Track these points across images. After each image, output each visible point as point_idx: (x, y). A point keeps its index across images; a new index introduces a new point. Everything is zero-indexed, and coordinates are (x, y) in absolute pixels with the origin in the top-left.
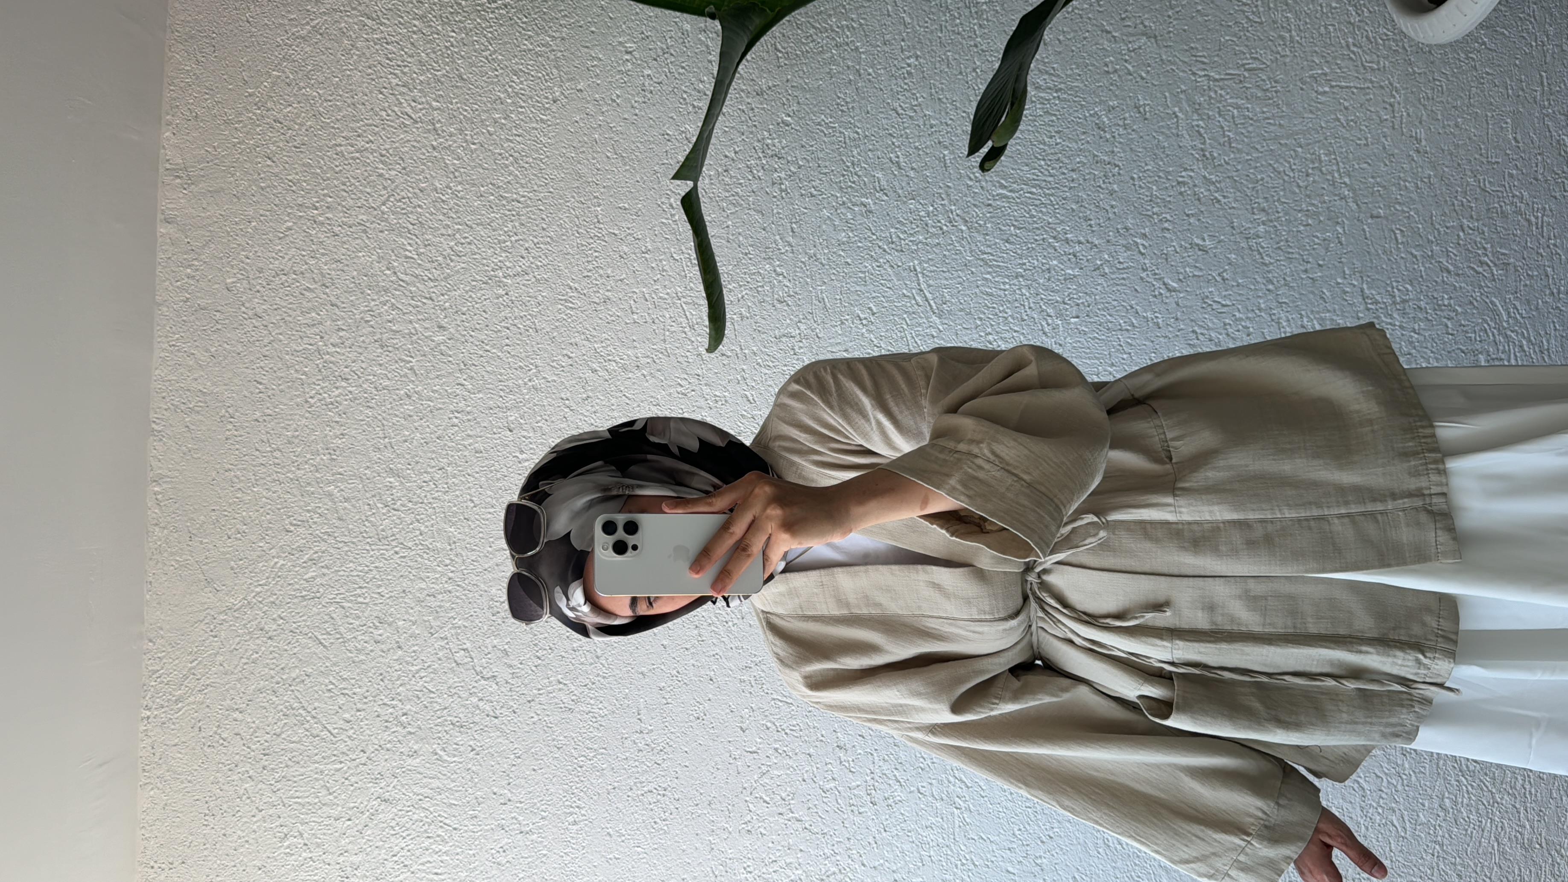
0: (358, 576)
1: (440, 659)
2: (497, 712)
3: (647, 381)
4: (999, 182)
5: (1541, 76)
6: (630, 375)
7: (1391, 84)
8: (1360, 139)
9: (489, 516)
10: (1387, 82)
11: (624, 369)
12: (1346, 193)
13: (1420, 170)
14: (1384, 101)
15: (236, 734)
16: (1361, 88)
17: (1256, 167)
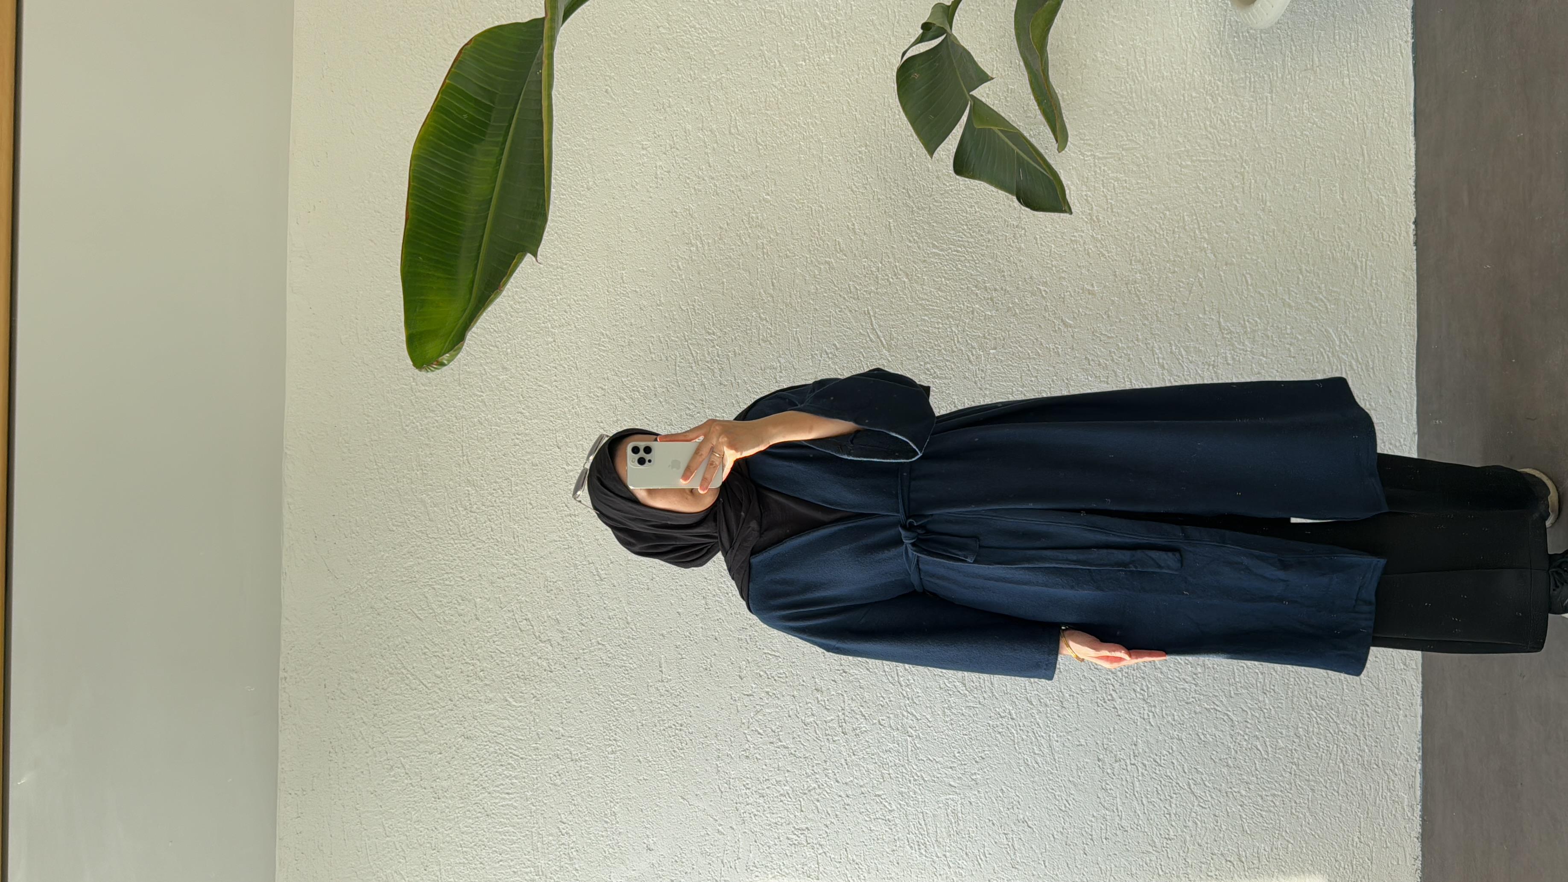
0: (445, 564)
1: (508, 628)
2: (552, 668)
3: (663, 406)
4: (932, 243)
5: (1361, 147)
6: (650, 402)
7: (1241, 157)
8: (1216, 203)
9: (544, 515)
10: (1238, 156)
11: (645, 396)
12: (1206, 246)
13: (1265, 225)
14: (1235, 172)
15: (353, 690)
16: (1216, 161)
17: (1133, 227)
